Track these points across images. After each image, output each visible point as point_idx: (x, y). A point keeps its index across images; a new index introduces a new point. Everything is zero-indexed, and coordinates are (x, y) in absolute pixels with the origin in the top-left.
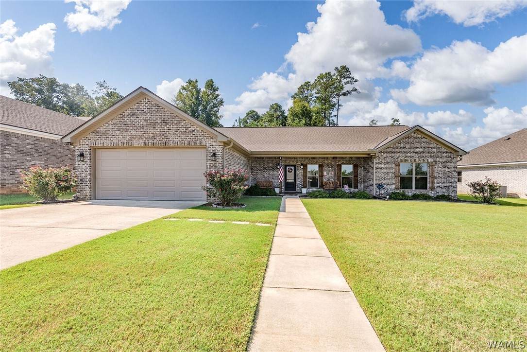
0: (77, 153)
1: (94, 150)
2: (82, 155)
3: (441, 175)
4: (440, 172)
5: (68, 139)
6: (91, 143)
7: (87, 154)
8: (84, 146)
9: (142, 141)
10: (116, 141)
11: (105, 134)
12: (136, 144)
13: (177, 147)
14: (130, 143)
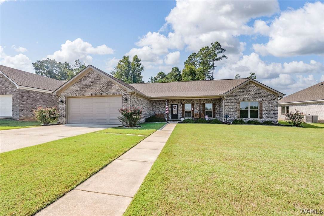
0: (60, 100)
1: (67, 98)
2: (62, 101)
5: (55, 93)
6: (66, 95)
7: (64, 100)
8: (62, 97)
9: (90, 93)
10: (77, 93)
11: (72, 90)
12: (87, 95)
13: (107, 96)
14: (84, 95)
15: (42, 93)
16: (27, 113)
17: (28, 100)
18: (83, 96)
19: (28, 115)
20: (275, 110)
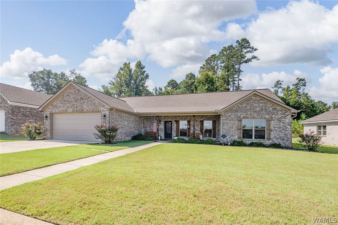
0: (45, 116)
1: (52, 114)
2: (46, 117)
3: (276, 129)
4: (276, 126)
6: (50, 110)
7: (48, 116)
8: (47, 113)
9: (72, 109)
10: (60, 109)
11: (56, 106)
12: (69, 111)
13: (87, 112)
14: (67, 111)
15: (32, 109)
16: (18, 128)
17: (18, 116)
18: (65, 112)
19: (19, 130)
20: (288, 129)
